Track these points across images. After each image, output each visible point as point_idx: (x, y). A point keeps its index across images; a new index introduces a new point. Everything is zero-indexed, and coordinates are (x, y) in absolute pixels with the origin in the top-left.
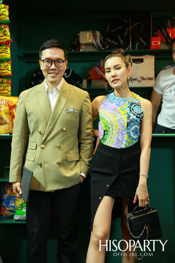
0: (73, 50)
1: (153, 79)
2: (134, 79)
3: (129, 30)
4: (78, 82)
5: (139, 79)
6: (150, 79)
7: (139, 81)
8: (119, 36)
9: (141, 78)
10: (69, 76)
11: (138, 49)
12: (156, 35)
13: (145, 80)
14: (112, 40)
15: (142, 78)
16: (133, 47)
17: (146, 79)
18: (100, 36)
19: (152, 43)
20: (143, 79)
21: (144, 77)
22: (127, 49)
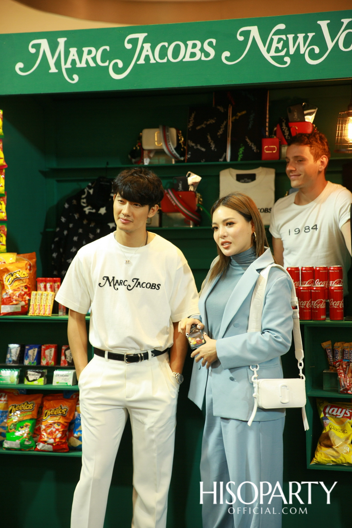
0: (133, 160)
3: (226, 126)
6: (266, 211)
8: (209, 137)
11: (242, 160)
14: (196, 144)
18: (178, 137)
19: (265, 149)
22: (221, 160)
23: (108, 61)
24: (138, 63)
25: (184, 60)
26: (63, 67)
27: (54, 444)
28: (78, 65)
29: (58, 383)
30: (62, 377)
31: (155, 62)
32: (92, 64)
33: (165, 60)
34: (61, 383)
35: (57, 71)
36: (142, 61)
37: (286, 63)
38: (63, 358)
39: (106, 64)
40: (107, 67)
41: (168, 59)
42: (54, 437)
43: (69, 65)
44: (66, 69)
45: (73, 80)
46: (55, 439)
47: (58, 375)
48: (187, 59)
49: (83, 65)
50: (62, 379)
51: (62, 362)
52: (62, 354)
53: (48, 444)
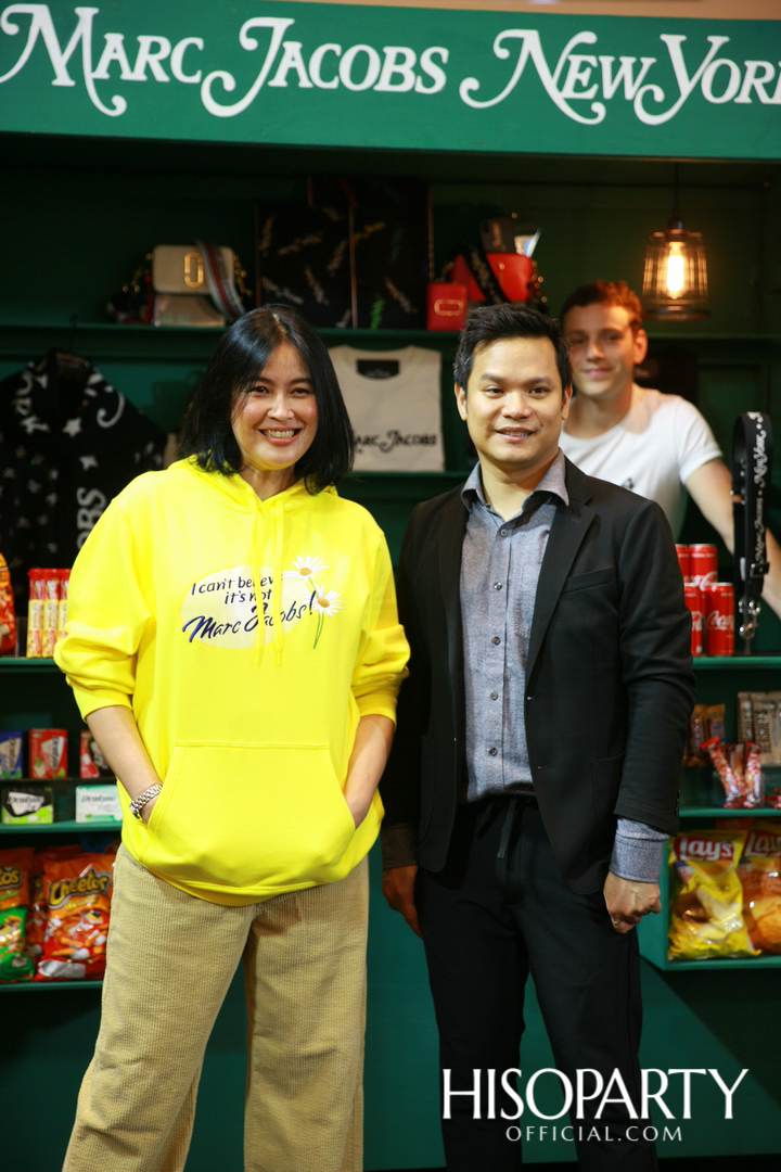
0: (122, 316)
1: (434, 443)
2: (362, 439)
3: (346, 252)
4: (150, 448)
5: (383, 438)
6: (426, 440)
7: (385, 449)
8: (308, 273)
9: (389, 435)
10: (113, 421)
11: (380, 327)
12: (449, 278)
13: (406, 442)
14: (281, 288)
15: (393, 436)
16: (365, 320)
17: (410, 440)
18: (236, 268)
19: (437, 307)
20: (399, 439)
21: (404, 434)
22: (342, 325)
23: (199, 74)
24: (272, 83)
25: (377, 88)
26: (89, 77)
27: (90, 961)
28: (127, 75)
29: (89, 816)
30: (98, 803)
31: (309, 85)
32: (161, 76)
33: (333, 85)
34: (97, 817)
35: (71, 83)
36: (280, 81)
37: (595, 115)
38: (86, 759)
39: (196, 79)
40: (198, 87)
41: (341, 83)
42: (87, 944)
43: (102, 72)
44: (97, 82)
45: (113, 107)
46: (91, 948)
47: (89, 799)
48: (384, 86)
49: (139, 75)
50: (100, 807)
51: (84, 769)
52: (83, 750)
53: (75, 961)
